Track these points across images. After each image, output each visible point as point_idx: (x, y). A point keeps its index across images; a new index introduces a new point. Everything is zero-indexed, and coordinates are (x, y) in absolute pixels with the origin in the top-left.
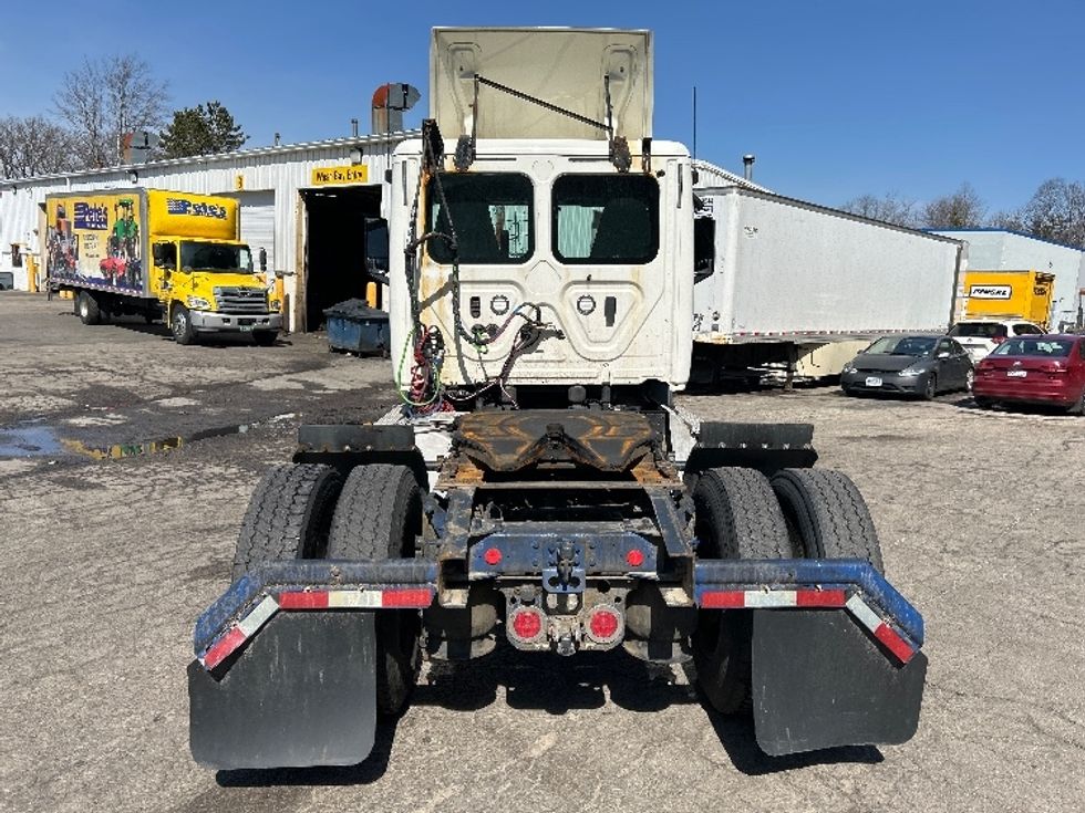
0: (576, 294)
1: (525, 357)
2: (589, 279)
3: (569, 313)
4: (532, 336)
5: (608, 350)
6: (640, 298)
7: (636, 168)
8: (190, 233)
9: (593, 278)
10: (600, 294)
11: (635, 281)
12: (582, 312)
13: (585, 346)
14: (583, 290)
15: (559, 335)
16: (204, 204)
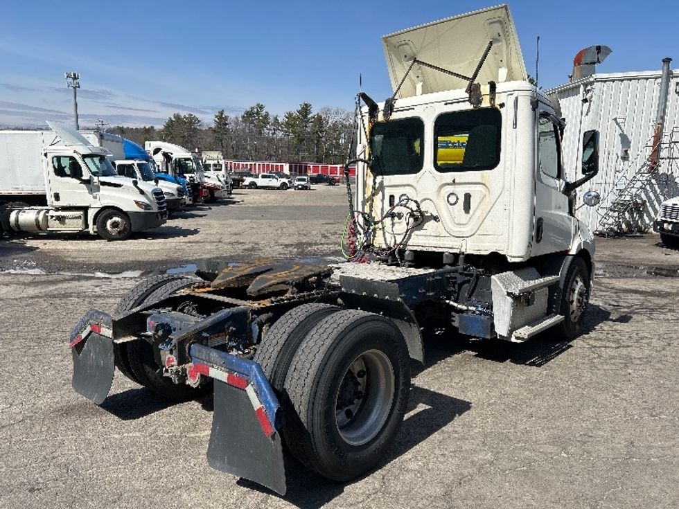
0: (447, 192)
1: (417, 232)
2: (454, 181)
3: (442, 204)
4: (420, 219)
5: (466, 231)
6: (487, 193)
7: (486, 104)
8: (446, 159)
9: (456, 181)
10: (461, 191)
11: (483, 182)
12: (451, 204)
13: (452, 227)
14: (450, 189)
15: (436, 219)
16: (459, 141)
